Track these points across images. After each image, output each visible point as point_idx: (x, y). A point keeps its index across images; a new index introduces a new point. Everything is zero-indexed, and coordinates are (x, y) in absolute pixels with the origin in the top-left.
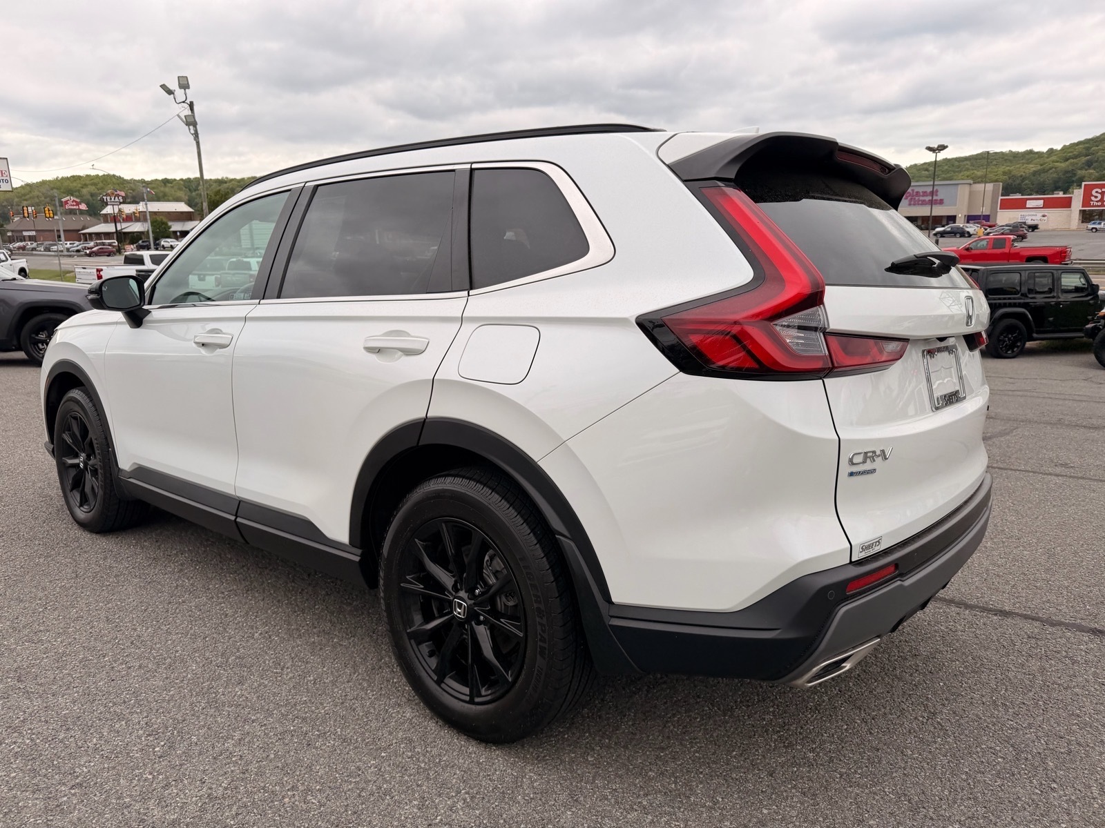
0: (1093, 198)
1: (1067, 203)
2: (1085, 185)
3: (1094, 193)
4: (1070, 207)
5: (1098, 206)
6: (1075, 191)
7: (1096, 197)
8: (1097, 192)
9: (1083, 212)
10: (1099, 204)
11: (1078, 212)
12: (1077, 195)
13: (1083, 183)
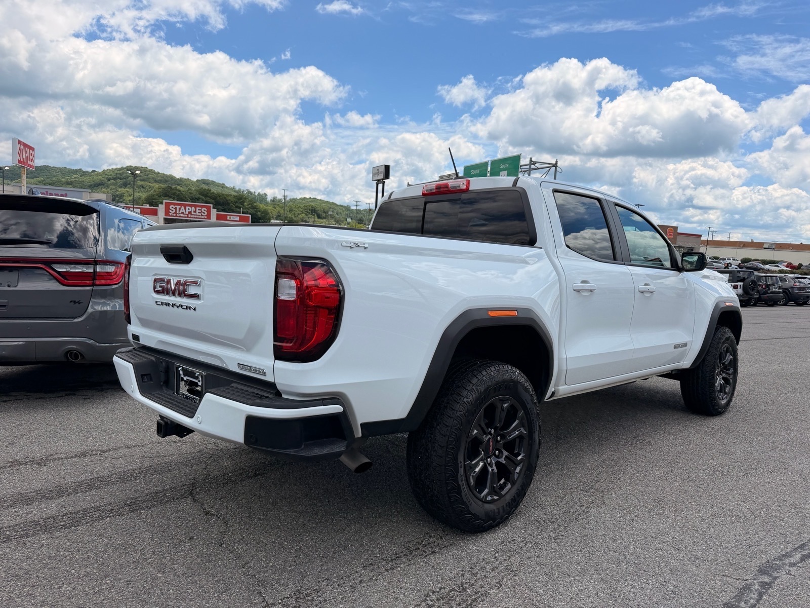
0: (170, 211)
1: (155, 213)
2: (165, 202)
3: (171, 208)
4: (157, 215)
5: (174, 216)
6: (160, 205)
7: (172, 210)
8: (172, 207)
9: (165, 219)
10: (175, 215)
11: (163, 219)
12: (161, 209)
13: (164, 201)
